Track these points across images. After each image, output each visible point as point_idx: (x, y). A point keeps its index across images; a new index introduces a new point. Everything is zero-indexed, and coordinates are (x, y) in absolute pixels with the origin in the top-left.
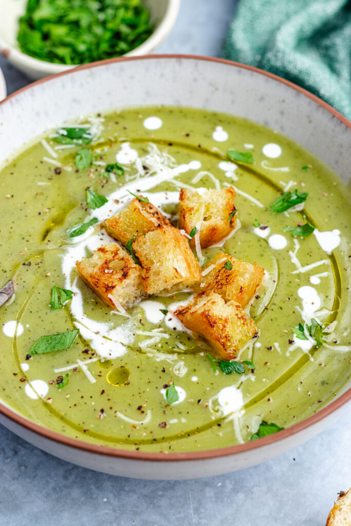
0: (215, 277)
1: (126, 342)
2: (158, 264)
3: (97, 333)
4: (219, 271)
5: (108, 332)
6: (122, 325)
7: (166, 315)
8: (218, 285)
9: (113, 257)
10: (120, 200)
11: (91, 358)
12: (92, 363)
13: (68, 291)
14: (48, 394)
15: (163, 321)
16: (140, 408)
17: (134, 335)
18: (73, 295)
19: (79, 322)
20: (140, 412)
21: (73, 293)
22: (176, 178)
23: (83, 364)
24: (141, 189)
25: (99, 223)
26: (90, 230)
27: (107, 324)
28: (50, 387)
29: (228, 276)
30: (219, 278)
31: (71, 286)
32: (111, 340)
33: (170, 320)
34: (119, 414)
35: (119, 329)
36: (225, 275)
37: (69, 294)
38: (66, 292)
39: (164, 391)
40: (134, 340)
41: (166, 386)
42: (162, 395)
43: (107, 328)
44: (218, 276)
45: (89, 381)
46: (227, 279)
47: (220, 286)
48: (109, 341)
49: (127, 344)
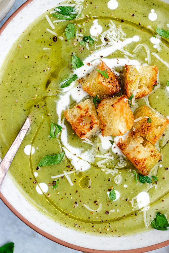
0: (141, 125)
1: (90, 161)
2: (110, 124)
3: (75, 155)
4: (144, 122)
5: (80, 154)
6: (88, 150)
7: (112, 144)
8: (143, 131)
9: (85, 114)
10: (91, 64)
11: (71, 171)
12: (71, 173)
13: (60, 126)
14: (48, 192)
15: (111, 148)
16: (95, 202)
17: (95, 157)
18: (62, 130)
19: (65, 147)
20: (95, 204)
21: (62, 128)
22: (124, 48)
23: (66, 174)
24: (104, 56)
25: (78, 79)
26: (73, 84)
27: (80, 149)
28: (49, 187)
29: (149, 127)
30: (144, 126)
31: (61, 123)
32: (82, 159)
33: (115, 148)
34: (84, 205)
35: (86, 153)
36: (147, 126)
37: (60, 128)
38: (58, 127)
39: (108, 193)
40: (94, 160)
41: (110, 190)
42: (108, 195)
43: (80, 152)
44: (143, 125)
45: (69, 184)
46: (148, 129)
47: (143, 132)
48: (81, 160)
49: (91, 162)
